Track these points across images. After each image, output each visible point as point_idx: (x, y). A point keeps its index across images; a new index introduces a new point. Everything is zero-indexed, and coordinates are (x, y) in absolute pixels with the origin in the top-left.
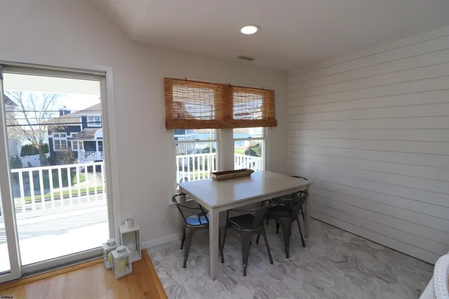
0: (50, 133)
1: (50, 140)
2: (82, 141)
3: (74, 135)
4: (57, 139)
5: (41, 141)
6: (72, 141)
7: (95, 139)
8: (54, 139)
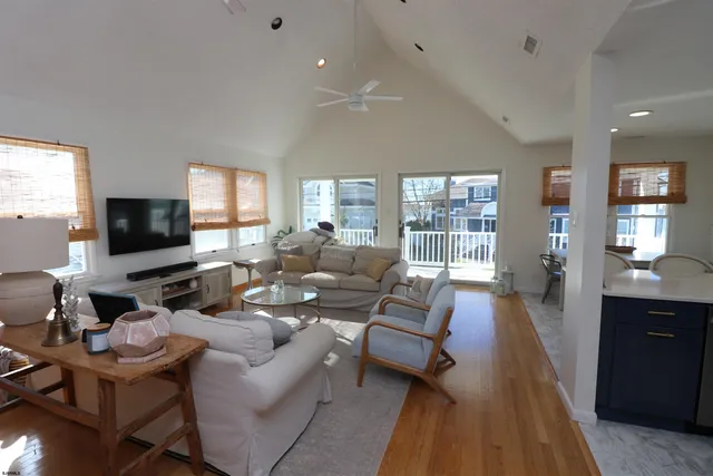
0: (433, 209)
1: (433, 216)
2: (466, 219)
3: (458, 211)
4: (440, 215)
5: (425, 217)
6: (455, 218)
7: (482, 217)
8: (437, 215)
